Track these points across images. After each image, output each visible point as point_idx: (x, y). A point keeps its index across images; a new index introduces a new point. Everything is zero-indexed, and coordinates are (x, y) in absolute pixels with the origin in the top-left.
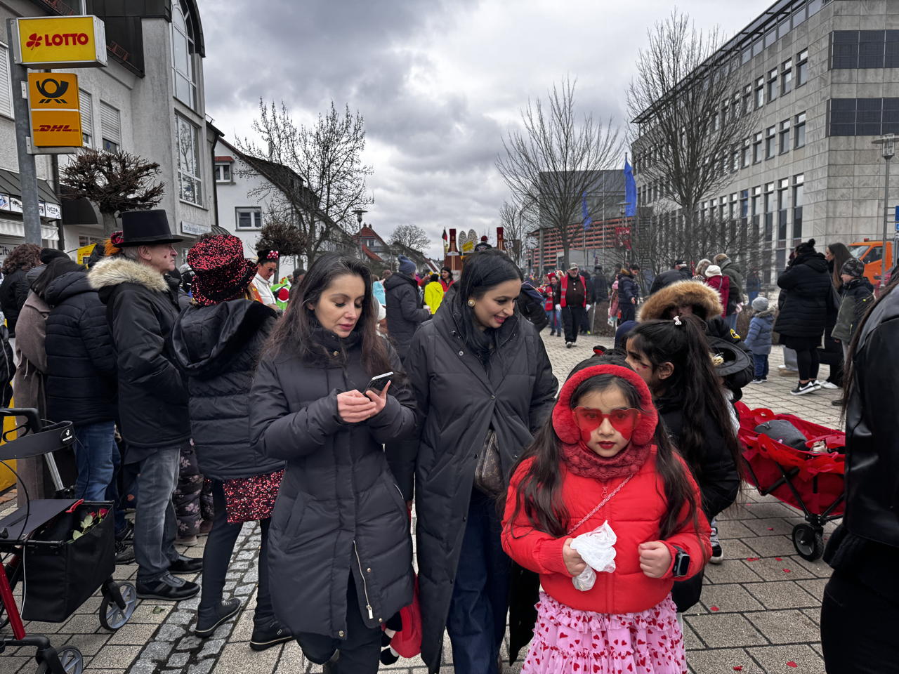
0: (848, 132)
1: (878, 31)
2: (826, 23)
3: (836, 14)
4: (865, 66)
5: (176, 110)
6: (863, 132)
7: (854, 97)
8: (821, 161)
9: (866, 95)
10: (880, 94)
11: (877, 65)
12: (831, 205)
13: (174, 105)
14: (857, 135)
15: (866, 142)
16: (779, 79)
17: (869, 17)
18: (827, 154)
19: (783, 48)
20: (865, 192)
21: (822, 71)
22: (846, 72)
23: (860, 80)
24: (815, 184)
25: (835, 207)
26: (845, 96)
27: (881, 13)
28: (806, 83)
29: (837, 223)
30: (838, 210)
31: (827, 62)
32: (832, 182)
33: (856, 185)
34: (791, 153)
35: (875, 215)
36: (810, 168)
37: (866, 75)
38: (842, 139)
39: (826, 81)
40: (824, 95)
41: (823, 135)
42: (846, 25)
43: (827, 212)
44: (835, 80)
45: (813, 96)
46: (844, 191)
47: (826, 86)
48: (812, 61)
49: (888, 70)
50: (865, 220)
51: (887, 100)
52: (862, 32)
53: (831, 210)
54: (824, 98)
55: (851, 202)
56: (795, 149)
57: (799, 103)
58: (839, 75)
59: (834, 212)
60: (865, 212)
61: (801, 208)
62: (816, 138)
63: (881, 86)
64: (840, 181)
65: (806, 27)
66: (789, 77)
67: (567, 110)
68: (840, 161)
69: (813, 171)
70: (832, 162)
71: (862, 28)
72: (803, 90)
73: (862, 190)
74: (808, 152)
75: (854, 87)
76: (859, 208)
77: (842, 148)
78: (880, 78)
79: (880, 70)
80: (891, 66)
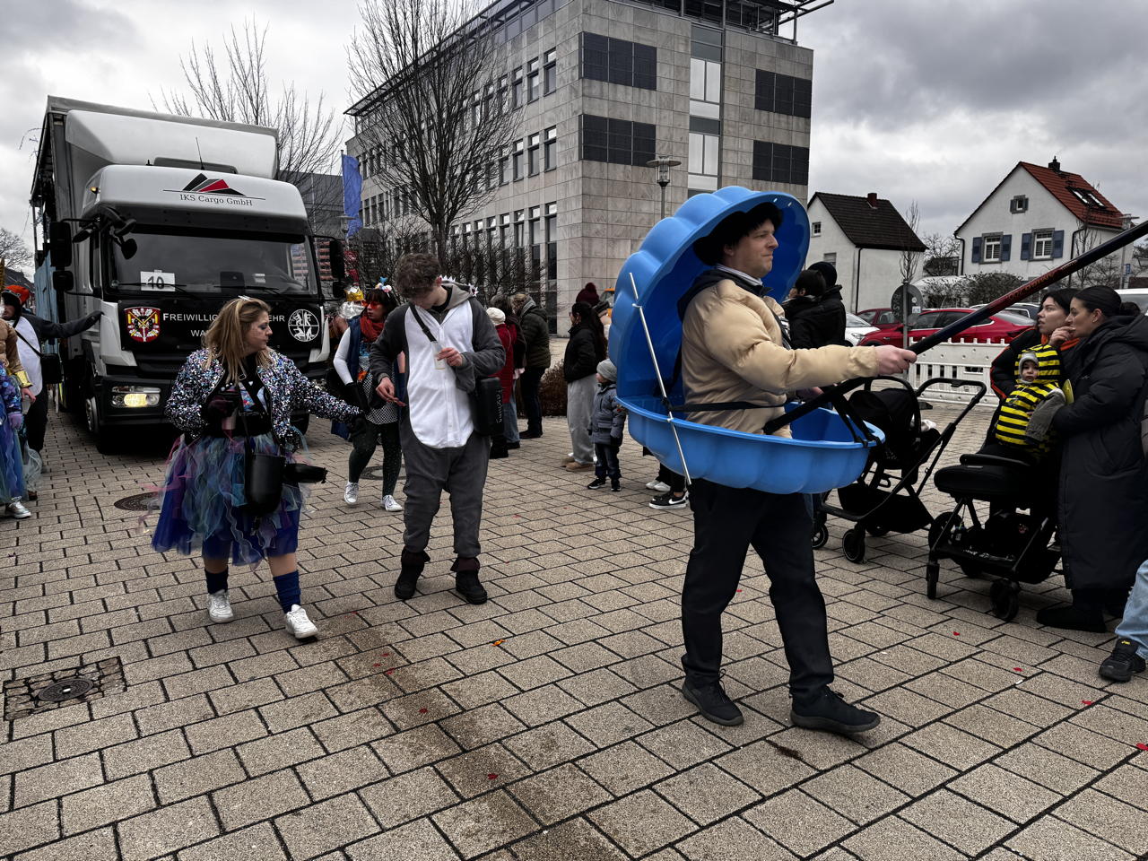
0: (601, 159)
1: (627, 42)
2: (575, 20)
3: (585, 12)
4: (615, 81)
6: (615, 159)
7: (606, 116)
8: (575, 190)
9: (617, 116)
10: (631, 118)
11: (627, 84)
12: (586, 242)
14: (610, 162)
15: (619, 171)
16: (525, 81)
17: (618, 24)
18: (581, 182)
19: (529, 43)
20: (619, 230)
21: (573, 79)
22: (596, 83)
23: (611, 97)
24: (569, 215)
25: (590, 246)
26: (596, 113)
27: (628, 21)
28: (555, 91)
29: (593, 264)
30: (594, 249)
31: (577, 68)
32: (587, 216)
33: (610, 221)
34: (542, 175)
36: (563, 197)
37: (616, 92)
38: (595, 164)
39: (577, 92)
40: (575, 108)
41: (576, 157)
42: (597, 28)
43: (583, 250)
44: (586, 91)
45: (563, 108)
46: (599, 227)
47: (577, 97)
48: (561, 65)
49: (637, 90)
51: (638, 126)
52: (611, 40)
53: (586, 248)
54: (576, 112)
55: (605, 240)
56: (546, 171)
57: (549, 114)
58: (590, 87)
59: (590, 251)
60: (619, 253)
61: (555, 244)
62: (568, 161)
63: (631, 107)
64: (596, 214)
65: (554, 21)
66: (537, 81)
67: (255, 71)
68: (594, 191)
69: (566, 200)
70: (586, 190)
71: (611, 34)
72: (552, 98)
73: (615, 227)
74: (560, 176)
75: (606, 104)
76: (613, 248)
77: (595, 175)
78: (630, 98)
79: (630, 89)
80: (639, 85)
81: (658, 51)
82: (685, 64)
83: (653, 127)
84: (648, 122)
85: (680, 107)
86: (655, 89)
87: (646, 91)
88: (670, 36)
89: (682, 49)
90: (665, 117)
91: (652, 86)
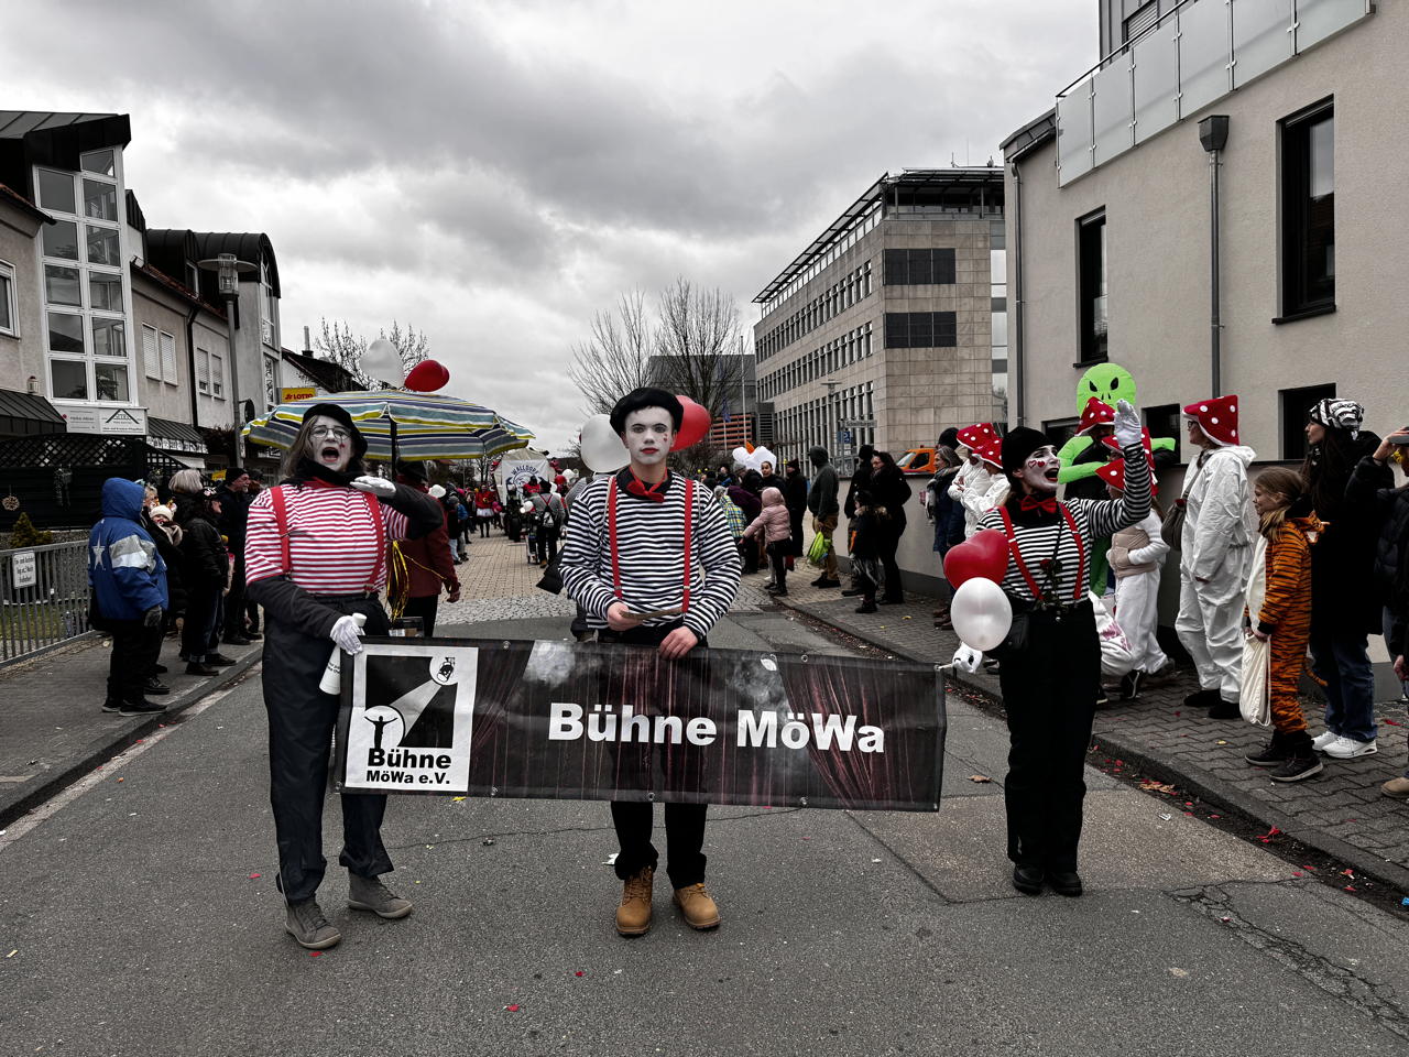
0: (903, 345)
1: (925, 250)
2: (880, 240)
3: (886, 234)
4: (915, 282)
5: (265, 354)
6: (916, 344)
7: (907, 311)
8: (882, 371)
9: (918, 310)
10: (931, 309)
11: (926, 282)
12: (891, 414)
13: (264, 349)
14: (912, 346)
15: (920, 353)
16: (856, 285)
17: (917, 237)
18: (884, 366)
20: (922, 401)
21: (880, 284)
22: (898, 287)
23: (911, 295)
24: (880, 392)
25: (894, 415)
26: (897, 311)
27: (927, 233)
28: (870, 294)
30: (897, 418)
31: (882, 277)
32: (891, 392)
33: (913, 394)
34: (865, 360)
35: (932, 421)
36: (877, 377)
37: (916, 290)
38: (897, 351)
39: (882, 295)
40: (882, 308)
41: (883, 346)
42: (896, 244)
43: (888, 420)
44: (889, 294)
45: (876, 307)
46: (902, 400)
47: (884, 299)
48: (874, 273)
49: (936, 286)
50: (924, 427)
51: (937, 314)
52: (911, 250)
53: (891, 417)
54: (882, 311)
55: (908, 411)
56: (867, 357)
57: (867, 313)
58: (891, 291)
59: (894, 420)
60: (923, 419)
62: (878, 348)
63: (931, 301)
64: (899, 390)
65: (869, 239)
66: (861, 285)
68: (897, 372)
69: (878, 380)
70: (890, 372)
71: (911, 247)
72: (869, 300)
73: (918, 398)
74: (874, 361)
75: (906, 302)
77: (898, 359)
78: (929, 293)
79: (929, 286)
80: (938, 282)
81: (957, 251)
82: (985, 257)
83: (954, 314)
84: (949, 310)
85: (981, 292)
86: (954, 282)
87: (945, 286)
88: (968, 236)
89: (981, 245)
90: (965, 304)
91: (951, 280)
